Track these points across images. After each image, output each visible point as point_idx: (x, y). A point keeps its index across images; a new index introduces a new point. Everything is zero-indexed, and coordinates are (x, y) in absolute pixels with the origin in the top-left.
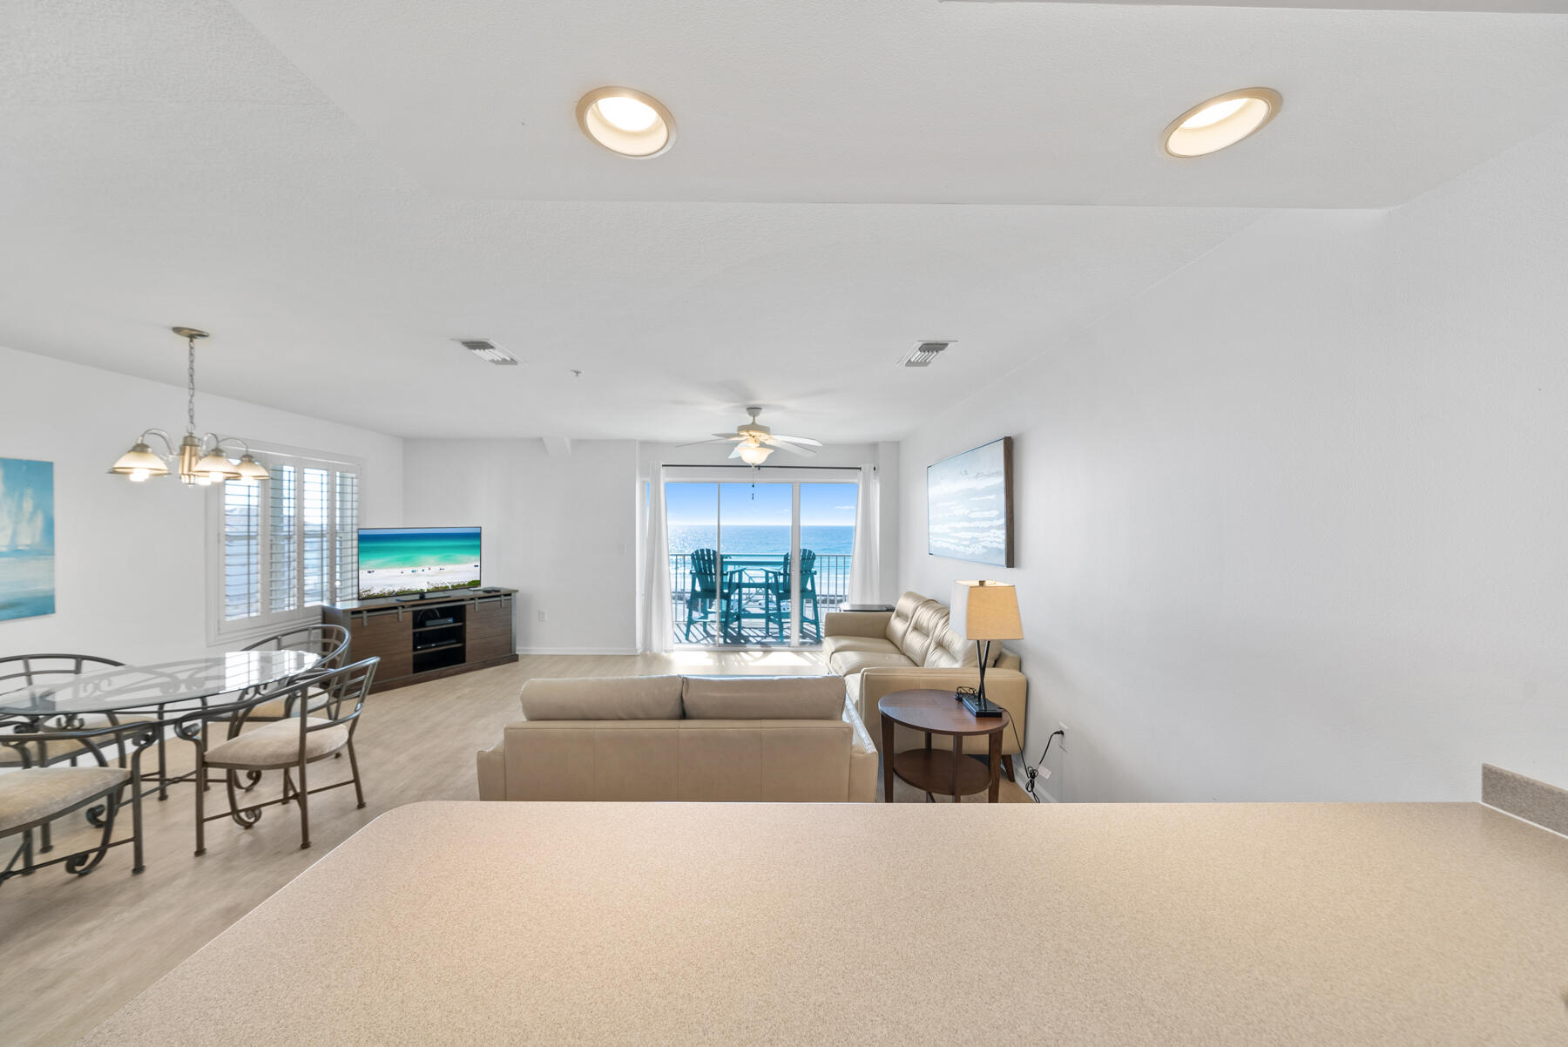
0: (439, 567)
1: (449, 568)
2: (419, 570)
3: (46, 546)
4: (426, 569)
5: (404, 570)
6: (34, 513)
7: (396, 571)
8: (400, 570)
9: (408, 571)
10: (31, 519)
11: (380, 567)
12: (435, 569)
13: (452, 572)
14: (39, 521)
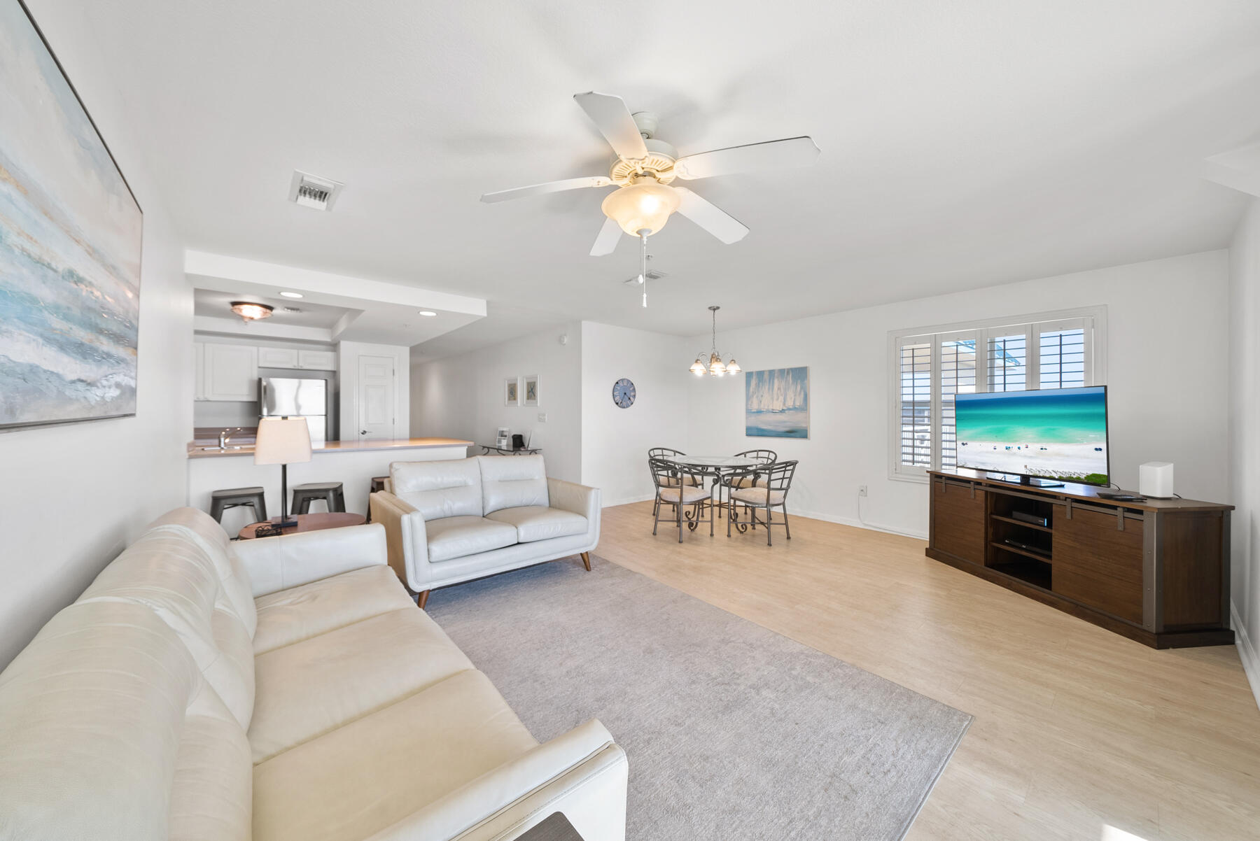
0: (1039, 446)
1: (1053, 448)
2: (1014, 446)
3: (804, 408)
4: (1023, 446)
5: (996, 445)
6: (800, 391)
7: (987, 446)
8: (993, 445)
9: (1001, 446)
10: (800, 393)
11: (973, 438)
12: (1035, 447)
13: (1058, 454)
14: (802, 396)
